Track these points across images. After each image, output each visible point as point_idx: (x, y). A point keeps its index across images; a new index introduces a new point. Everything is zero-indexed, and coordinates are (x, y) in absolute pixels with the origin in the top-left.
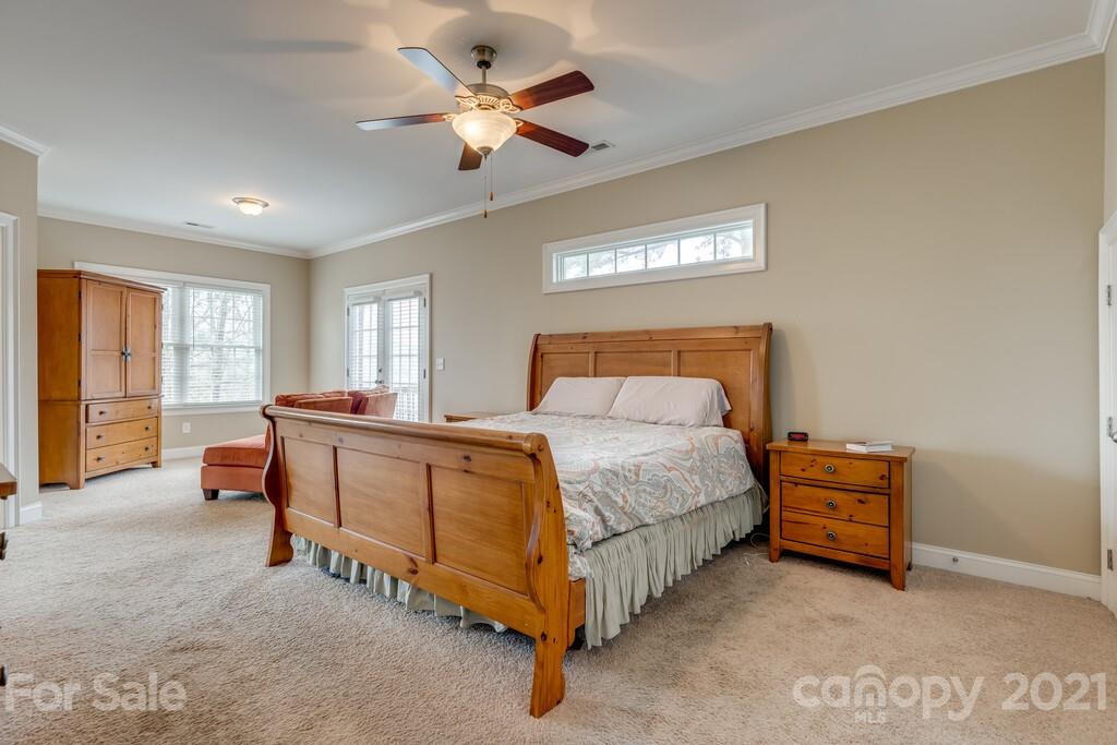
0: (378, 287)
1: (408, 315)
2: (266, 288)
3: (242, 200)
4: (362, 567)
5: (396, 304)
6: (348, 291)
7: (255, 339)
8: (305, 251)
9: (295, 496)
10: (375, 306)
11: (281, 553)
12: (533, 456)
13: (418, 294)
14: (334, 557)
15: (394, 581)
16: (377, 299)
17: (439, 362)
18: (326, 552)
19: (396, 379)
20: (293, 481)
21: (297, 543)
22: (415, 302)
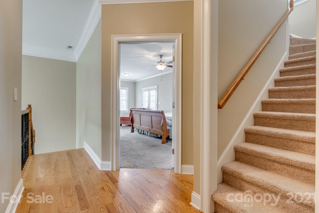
0: (148, 88)
1: (154, 93)
2: (128, 88)
3: (125, 74)
4: (144, 131)
5: (151, 91)
6: (142, 89)
7: (126, 98)
8: (135, 81)
9: (135, 122)
10: (147, 92)
11: (133, 131)
12: (162, 113)
13: (155, 89)
14: (140, 130)
15: (148, 132)
16: (148, 90)
17: (159, 103)
18: (139, 129)
19: (151, 106)
20: (134, 120)
21: (135, 129)
22: (155, 91)
